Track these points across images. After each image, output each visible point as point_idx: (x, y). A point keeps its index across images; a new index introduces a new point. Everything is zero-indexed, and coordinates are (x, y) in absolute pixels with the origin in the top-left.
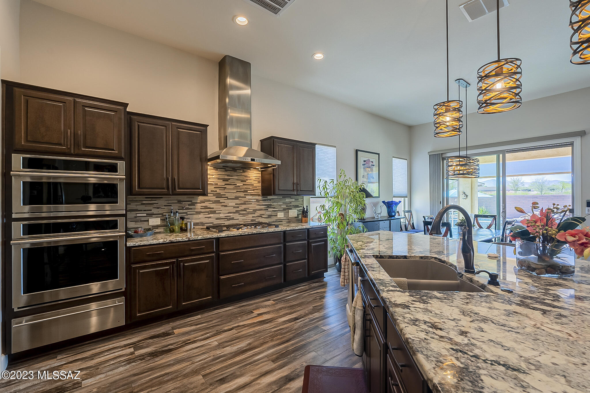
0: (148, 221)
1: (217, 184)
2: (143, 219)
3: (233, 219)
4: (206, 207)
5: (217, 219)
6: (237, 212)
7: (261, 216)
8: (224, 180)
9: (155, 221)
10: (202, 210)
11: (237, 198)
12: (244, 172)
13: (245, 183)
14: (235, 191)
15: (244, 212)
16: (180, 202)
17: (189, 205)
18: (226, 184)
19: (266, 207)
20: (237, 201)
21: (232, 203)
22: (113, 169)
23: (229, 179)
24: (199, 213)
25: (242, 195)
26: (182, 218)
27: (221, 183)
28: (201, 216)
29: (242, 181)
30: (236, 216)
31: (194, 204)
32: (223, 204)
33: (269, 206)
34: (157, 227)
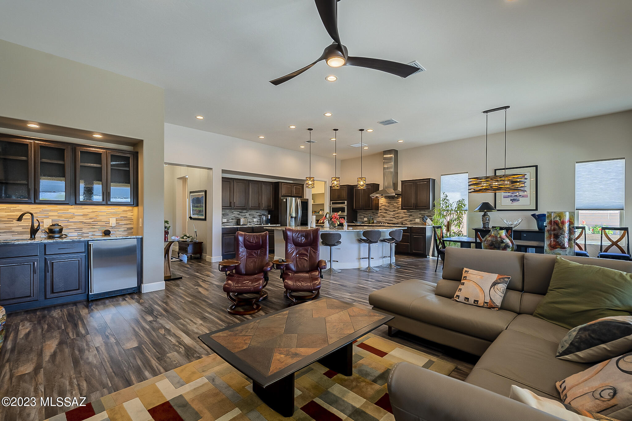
0: (364, 219)
1: (386, 205)
2: (363, 218)
3: (392, 221)
4: (382, 215)
5: (385, 220)
6: (394, 217)
7: (406, 220)
8: (389, 203)
9: (366, 219)
10: (380, 216)
11: (394, 211)
12: (398, 199)
13: (398, 204)
14: (393, 208)
15: (398, 218)
16: (373, 213)
17: (376, 214)
18: (389, 205)
19: (409, 215)
20: (394, 213)
21: (392, 213)
22: (344, 203)
23: (391, 202)
24: (379, 217)
25: (396, 209)
26: (373, 219)
27: (387, 204)
28: (380, 218)
29: (397, 203)
30: (394, 219)
31: (377, 213)
32: (388, 214)
33: (411, 215)
34: (366, 221)
